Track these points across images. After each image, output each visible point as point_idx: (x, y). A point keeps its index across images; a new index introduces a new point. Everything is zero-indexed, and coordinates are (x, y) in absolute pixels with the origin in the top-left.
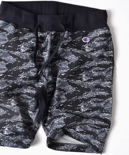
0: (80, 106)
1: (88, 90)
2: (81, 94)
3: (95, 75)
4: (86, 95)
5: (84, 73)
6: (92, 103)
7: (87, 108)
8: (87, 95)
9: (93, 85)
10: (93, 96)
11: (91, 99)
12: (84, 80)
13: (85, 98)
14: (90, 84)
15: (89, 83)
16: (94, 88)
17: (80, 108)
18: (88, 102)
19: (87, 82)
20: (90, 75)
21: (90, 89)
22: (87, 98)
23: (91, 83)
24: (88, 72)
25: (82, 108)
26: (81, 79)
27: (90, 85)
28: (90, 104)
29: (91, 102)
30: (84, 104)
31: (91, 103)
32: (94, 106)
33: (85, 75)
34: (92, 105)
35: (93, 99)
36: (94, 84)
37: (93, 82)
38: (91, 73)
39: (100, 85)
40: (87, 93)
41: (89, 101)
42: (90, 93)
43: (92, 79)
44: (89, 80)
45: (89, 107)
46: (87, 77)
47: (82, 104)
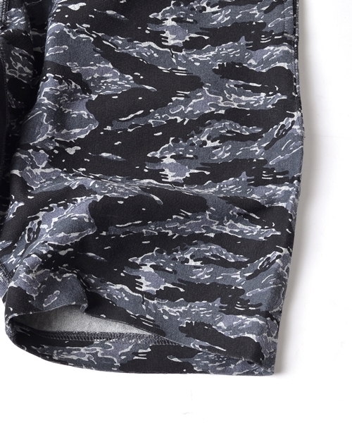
0: (160, 160)
1: (192, 83)
2: (160, 101)
3: (219, 23)
4: (182, 108)
5: (167, 11)
6: (210, 144)
7: (190, 168)
8: (186, 106)
9: (212, 65)
10: (213, 109)
11: (205, 126)
12: (171, 42)
13: (179, 120)
14: (196, 60)
15: (195, 56)
16: (218, 76)
17: (157, 168)
18: (195, 139)
19: (184, 53)
20: (195, 22)
21: (199, 78)
22: (187, 120)
23: (204, 57)
24: (185, 5)
25: (166, 166)
26: (157, 38)
27: (198, 64)
28: (201, 146)
29: (208, 138)
30: (175, 147)
31: (205, 143)
32: (219, 159)
33: (173, 20)
34: (214, 155)
35: (217, 125)
36: (216, 60)
37: (212, 53)
38: (201, 11)
39: (240, 64)
40: (186, 96)
41: (199, 133)
42: (200, 97)
43: (206, 38)
44: (193, 45)
45: (199, 161)
46: (183, 28)
47: (165, 149)
